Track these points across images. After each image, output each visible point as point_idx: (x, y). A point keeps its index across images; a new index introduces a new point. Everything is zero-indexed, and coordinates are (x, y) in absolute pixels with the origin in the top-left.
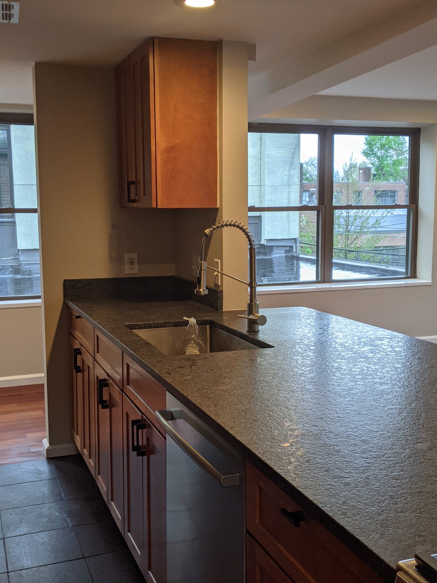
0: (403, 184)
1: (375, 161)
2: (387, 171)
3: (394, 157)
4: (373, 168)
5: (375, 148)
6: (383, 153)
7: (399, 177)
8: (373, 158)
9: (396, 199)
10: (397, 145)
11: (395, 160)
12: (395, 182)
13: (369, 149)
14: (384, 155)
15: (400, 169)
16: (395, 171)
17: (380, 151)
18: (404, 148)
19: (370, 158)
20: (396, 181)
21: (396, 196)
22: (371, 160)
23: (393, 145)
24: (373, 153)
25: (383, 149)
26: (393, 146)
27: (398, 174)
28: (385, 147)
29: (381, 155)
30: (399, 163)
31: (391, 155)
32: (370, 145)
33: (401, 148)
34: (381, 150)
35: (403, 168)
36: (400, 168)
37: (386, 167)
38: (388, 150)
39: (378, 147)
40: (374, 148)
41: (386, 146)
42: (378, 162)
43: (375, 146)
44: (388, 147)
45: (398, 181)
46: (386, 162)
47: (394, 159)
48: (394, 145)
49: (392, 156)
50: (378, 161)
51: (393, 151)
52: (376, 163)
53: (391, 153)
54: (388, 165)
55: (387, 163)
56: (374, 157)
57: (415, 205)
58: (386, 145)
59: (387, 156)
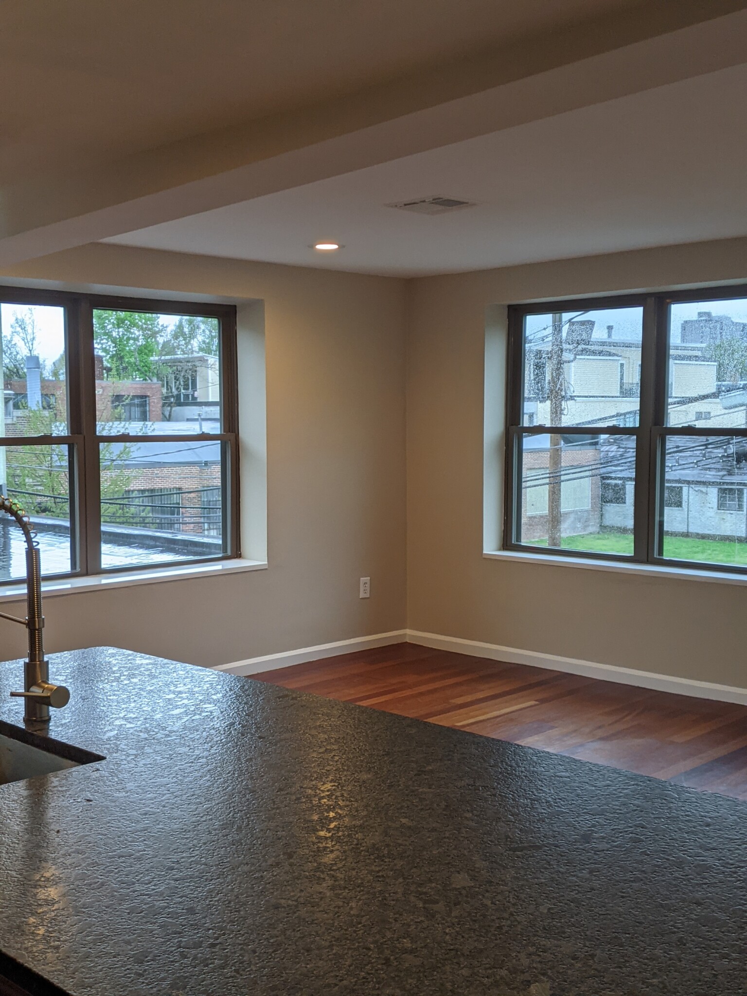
0: (157, 385)
1: (109, 346)
2: (129, 363)
3: (140, 341)
4: (106, 356)
5: (108, 324)
6: (121, 334)
7: (151, 374)
8: (105, 341)
9: (148, 410)
10: (143, 321)
11: (141, 345)
12: (144, 382)
13: (98, 325)
14: (124, 337)
15: (151, 360)
16: (142, 364)
17: (117, 330)
18: (156, 327)
19: (100, 340)
20: (145, 380)
21: (148, 405)
22: (102, 344)
23: (137, 321)
24: (105, 332)
25: (122, 327)
26: (137, 323)
27: (149, 368)
28: (124, 322)
29: (119, 336)
30: (149, 351)
31: (134, 337)
32: (99, 318)
33: (150, 326)
34: (119, 328)
35: (157, 358)
36: (152, 358)
37: (128, 356)
38: (131, 329)
39: (113, 322)
40: (106, 325)
41: (126, 322)
42: (114, 347)
43: (107, 321)
44: (129, 323)
45: (149, 381)
46: (127, 348)
47: (140, 343)
48: (139, 321)
49: (136, 339)
50: (114, 345)
51: (139, 331)
52: (111, 349)
53: (135, 334)
54: (132, 354)
55: (129, 350)
56: (107, 339)
57: (234, 434)
58: (127, 320)
59: (129, 339)
